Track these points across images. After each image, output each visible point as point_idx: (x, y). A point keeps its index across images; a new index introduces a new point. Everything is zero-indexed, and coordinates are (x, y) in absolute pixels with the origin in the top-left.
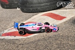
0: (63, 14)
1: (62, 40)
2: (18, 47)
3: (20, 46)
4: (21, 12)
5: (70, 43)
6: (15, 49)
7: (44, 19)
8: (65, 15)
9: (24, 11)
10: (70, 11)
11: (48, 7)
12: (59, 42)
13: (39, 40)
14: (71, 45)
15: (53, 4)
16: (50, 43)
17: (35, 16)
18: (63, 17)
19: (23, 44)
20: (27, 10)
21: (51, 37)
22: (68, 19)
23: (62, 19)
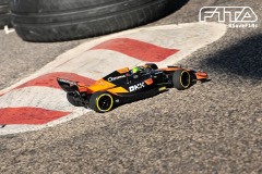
0: (165, 41)
1: (170, 129)
2: (15, 161)
3: (21, 158)
4: (20, 40)
5: (197, 137)
6: (5, 170)
7: (102, 61)
8: (172, 42)
9: (29, 38)
10: (189, 29)
11: (112, 20)
12: (159, 137)
13: (87, 135)
14: (200, 143)
15: (130, 9)
16: (130, 141)
17: (70, 53)
18: (166, 50)
19: (33, 152)
20: (38, 32)
21: (129, 122)
22: (184, 56)
23: (164, 58)
